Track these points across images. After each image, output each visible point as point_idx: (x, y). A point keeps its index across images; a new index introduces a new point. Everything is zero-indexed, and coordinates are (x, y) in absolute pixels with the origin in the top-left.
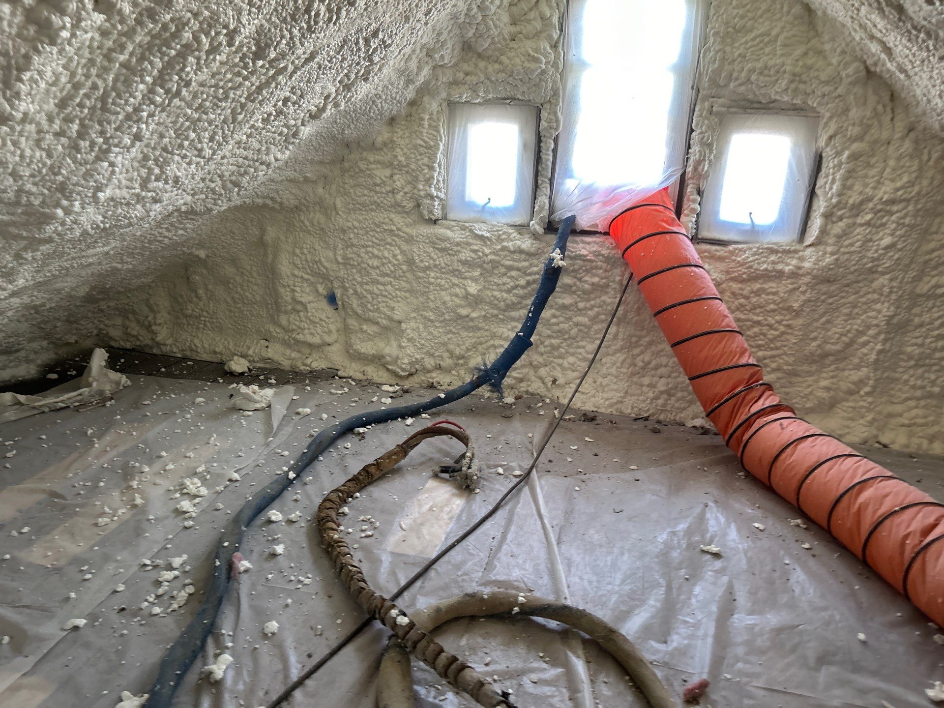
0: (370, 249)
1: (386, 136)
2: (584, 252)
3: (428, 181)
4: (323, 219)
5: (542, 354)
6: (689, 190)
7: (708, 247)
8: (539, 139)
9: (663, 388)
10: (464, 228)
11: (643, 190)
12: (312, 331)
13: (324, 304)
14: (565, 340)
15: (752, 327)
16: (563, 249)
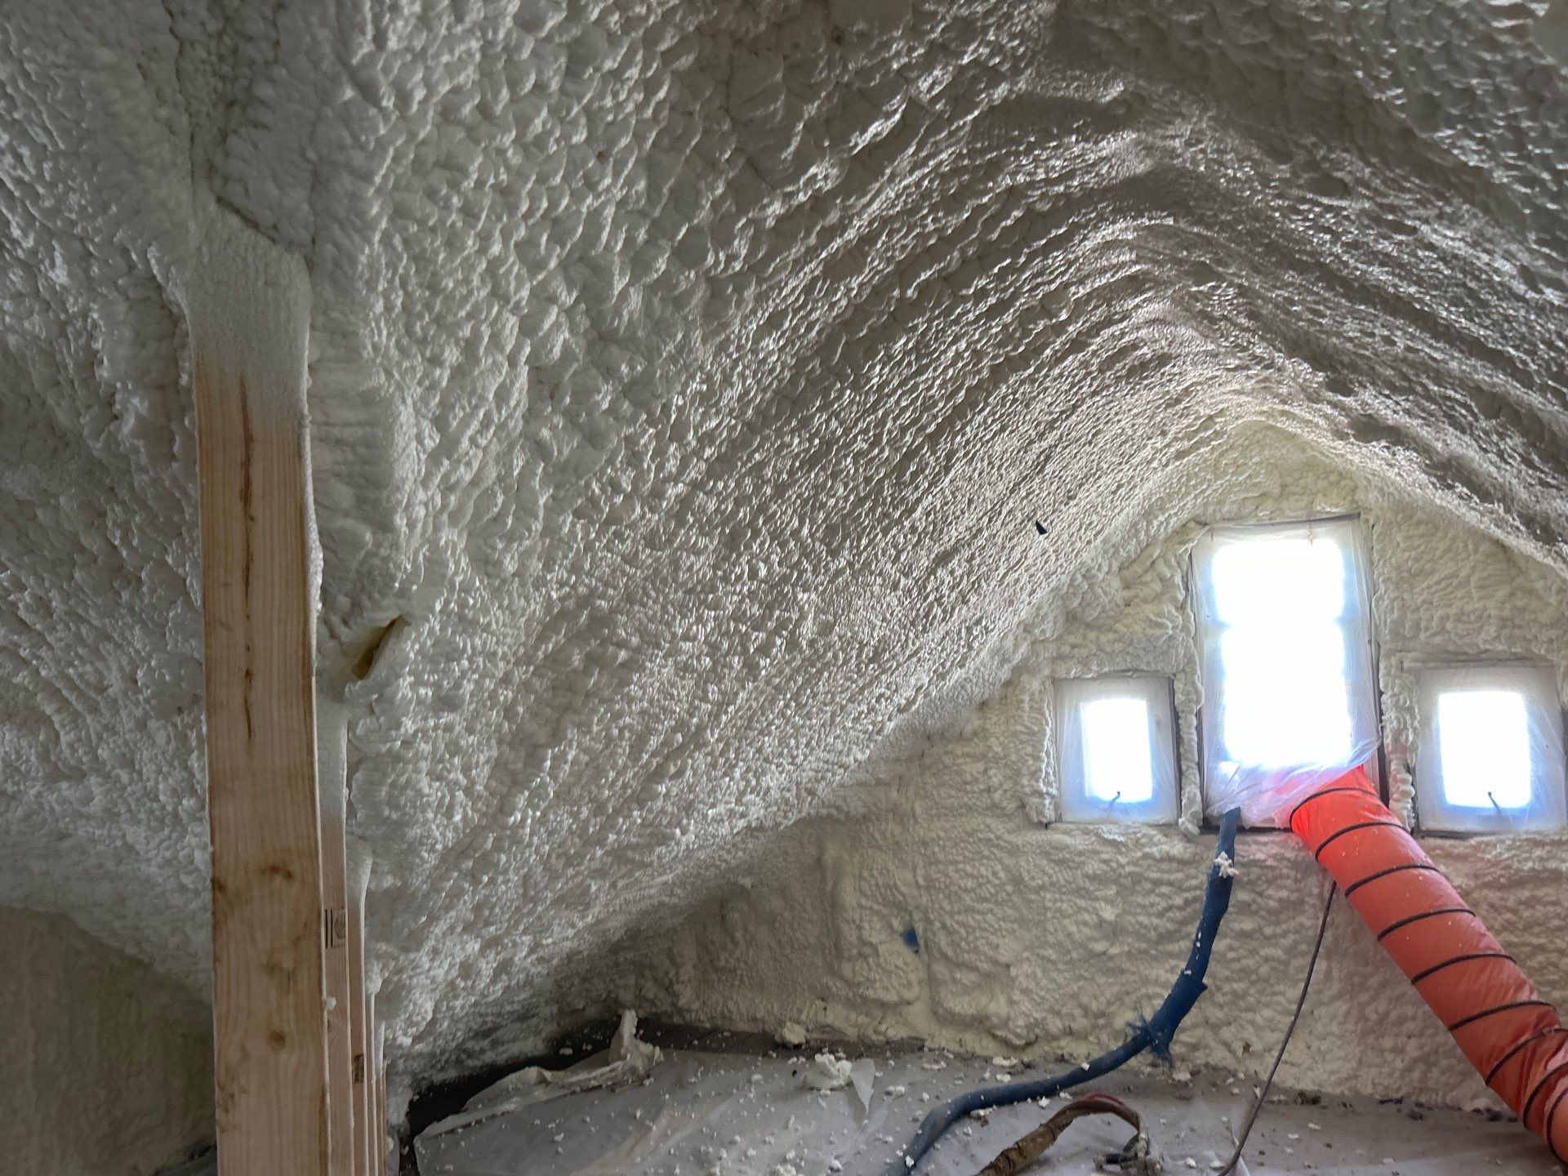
0: (961, 866)
1: (977, 723)
2: (1260, 856)
3: (1035, 775)
4: (898, 830)
5: (1221, 1006)
6: (1393, 767)
7: (1439, 842)
8: (1176, 716)
9: (1416, 1054)
10: (1086, 832)
11: (1328, 772)
12: (886, 983)
13: (900, 945)
14: (1253, 983)
15: (1534, 954)
16: (1231, 854)
